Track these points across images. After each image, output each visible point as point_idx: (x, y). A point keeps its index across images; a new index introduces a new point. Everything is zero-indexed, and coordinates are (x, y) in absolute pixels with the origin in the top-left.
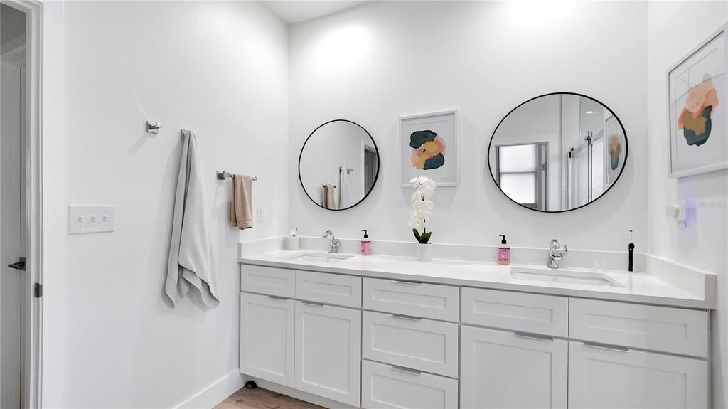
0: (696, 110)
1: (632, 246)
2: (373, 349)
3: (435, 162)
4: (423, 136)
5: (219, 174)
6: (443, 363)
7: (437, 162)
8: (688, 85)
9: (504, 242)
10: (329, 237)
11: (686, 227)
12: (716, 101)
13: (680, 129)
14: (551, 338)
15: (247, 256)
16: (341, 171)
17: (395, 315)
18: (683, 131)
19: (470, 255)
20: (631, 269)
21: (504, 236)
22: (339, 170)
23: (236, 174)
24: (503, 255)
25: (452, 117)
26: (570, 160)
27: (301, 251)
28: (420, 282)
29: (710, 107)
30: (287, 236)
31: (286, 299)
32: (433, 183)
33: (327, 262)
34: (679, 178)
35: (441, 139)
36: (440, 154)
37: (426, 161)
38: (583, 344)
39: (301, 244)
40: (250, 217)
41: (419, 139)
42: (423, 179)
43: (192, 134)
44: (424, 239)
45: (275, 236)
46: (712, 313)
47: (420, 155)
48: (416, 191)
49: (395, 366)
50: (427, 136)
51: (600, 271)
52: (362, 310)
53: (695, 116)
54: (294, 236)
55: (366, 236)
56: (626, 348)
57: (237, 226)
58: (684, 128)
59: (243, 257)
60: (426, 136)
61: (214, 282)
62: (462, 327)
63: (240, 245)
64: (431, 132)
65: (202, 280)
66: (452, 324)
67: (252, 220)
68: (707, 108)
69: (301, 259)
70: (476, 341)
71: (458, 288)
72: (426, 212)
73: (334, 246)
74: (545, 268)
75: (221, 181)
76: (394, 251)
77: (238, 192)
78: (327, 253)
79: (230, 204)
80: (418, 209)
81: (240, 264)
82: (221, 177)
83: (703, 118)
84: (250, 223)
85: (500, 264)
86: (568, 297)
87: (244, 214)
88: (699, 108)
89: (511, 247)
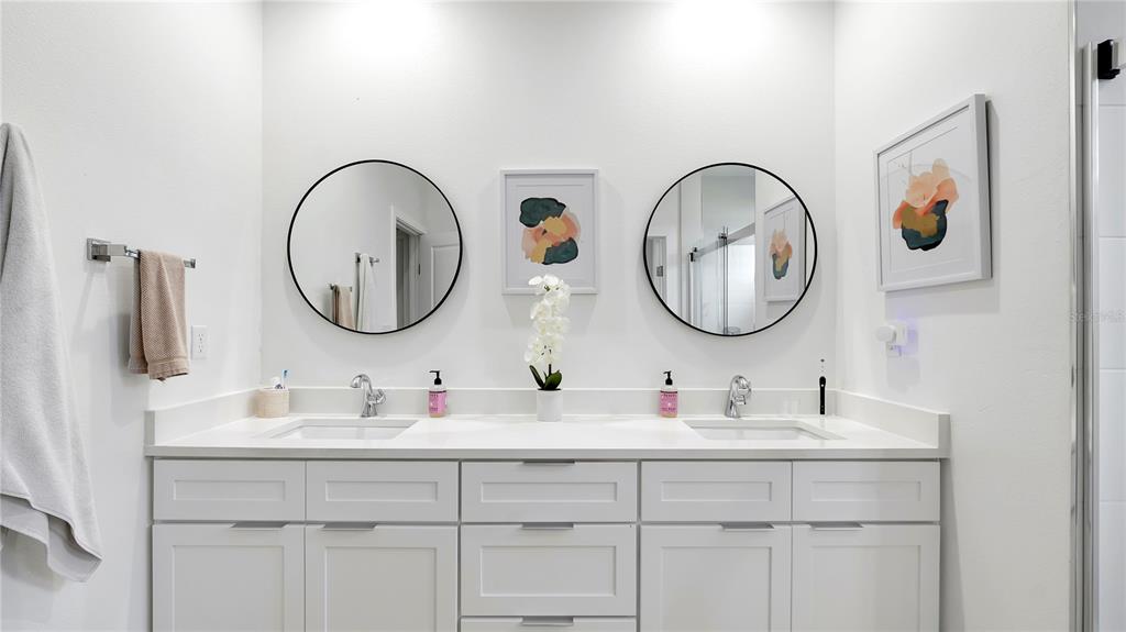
0: (921, 205)
1: (823, 380)
2: (483, 595)
3: (563, 252)
4: (543, 206)
5: (94, 246)
6: (612, 595)
7: (566, 252)
8: (910, 171)
9: (669, 382)
10: (365, 386)
11: (900, 354)
12: (954, 194)
13: (895, 227)
14: (768, 525)
15: (167, 439)
16: (359, 260)
17: (526, 525)
18: (900, 230)
19: (616, 405)
20: (822, 412)
21: (669, 373)
22: (355, 260)
23: (143, 249)
24: (668, 403)
25: (591, 180)
26: (691, 263)
27: (297, 418)
28: (572, 461)
29: (946, 202)
30: (261, 388)
31: (281, 524)
32: (567, 287)
33: (360, 436)
34: (888, 292)
35: (572, 214)
36: (571, 240)
37: (548, 249)
38: (809, 526)
39: (294, 402)
40: (182, 352)
41: (536, 211)
42: (552, 281)
43: (15, 134)
44: (551, 383)
45: (233, 389)
46: (944, 463)
47: (537, 240)
48: (542, 299)
49: (526, 618)
50: (552, 207)
51: (791, 418)
52: (459, 525)
53: (920, 213)
54: (279, 386)
55: (438, 382)
56: (856, 524)
57: (146, 372)
58: (902, 227)
59: (158, 443)
60: (548, 208)
61: (85, 514)
62: (643, 527)
63: (150, 417)
64: (556, 201)
65: (49, 516)
66: (628, 526)
67: (185, 358)
68: (939, 203)
69: (297, 435)
70: (664, 548)
71: (636, 464)
72: (557, 336)
73: (371, 403)
74: (721, 417)
75: (98, 264)
76: (490, 406)
77: (151, 294)
78: (357, 417)
79: (124, 320)
80: (544, 330)
81: (151, 459)
82: (99, 254)
83: (934, 215)
84: (182, 364)
85: (664, 416)
86: (791, 460)
87: (168, 343)
88: (927, 202)
89: (679, 389)
